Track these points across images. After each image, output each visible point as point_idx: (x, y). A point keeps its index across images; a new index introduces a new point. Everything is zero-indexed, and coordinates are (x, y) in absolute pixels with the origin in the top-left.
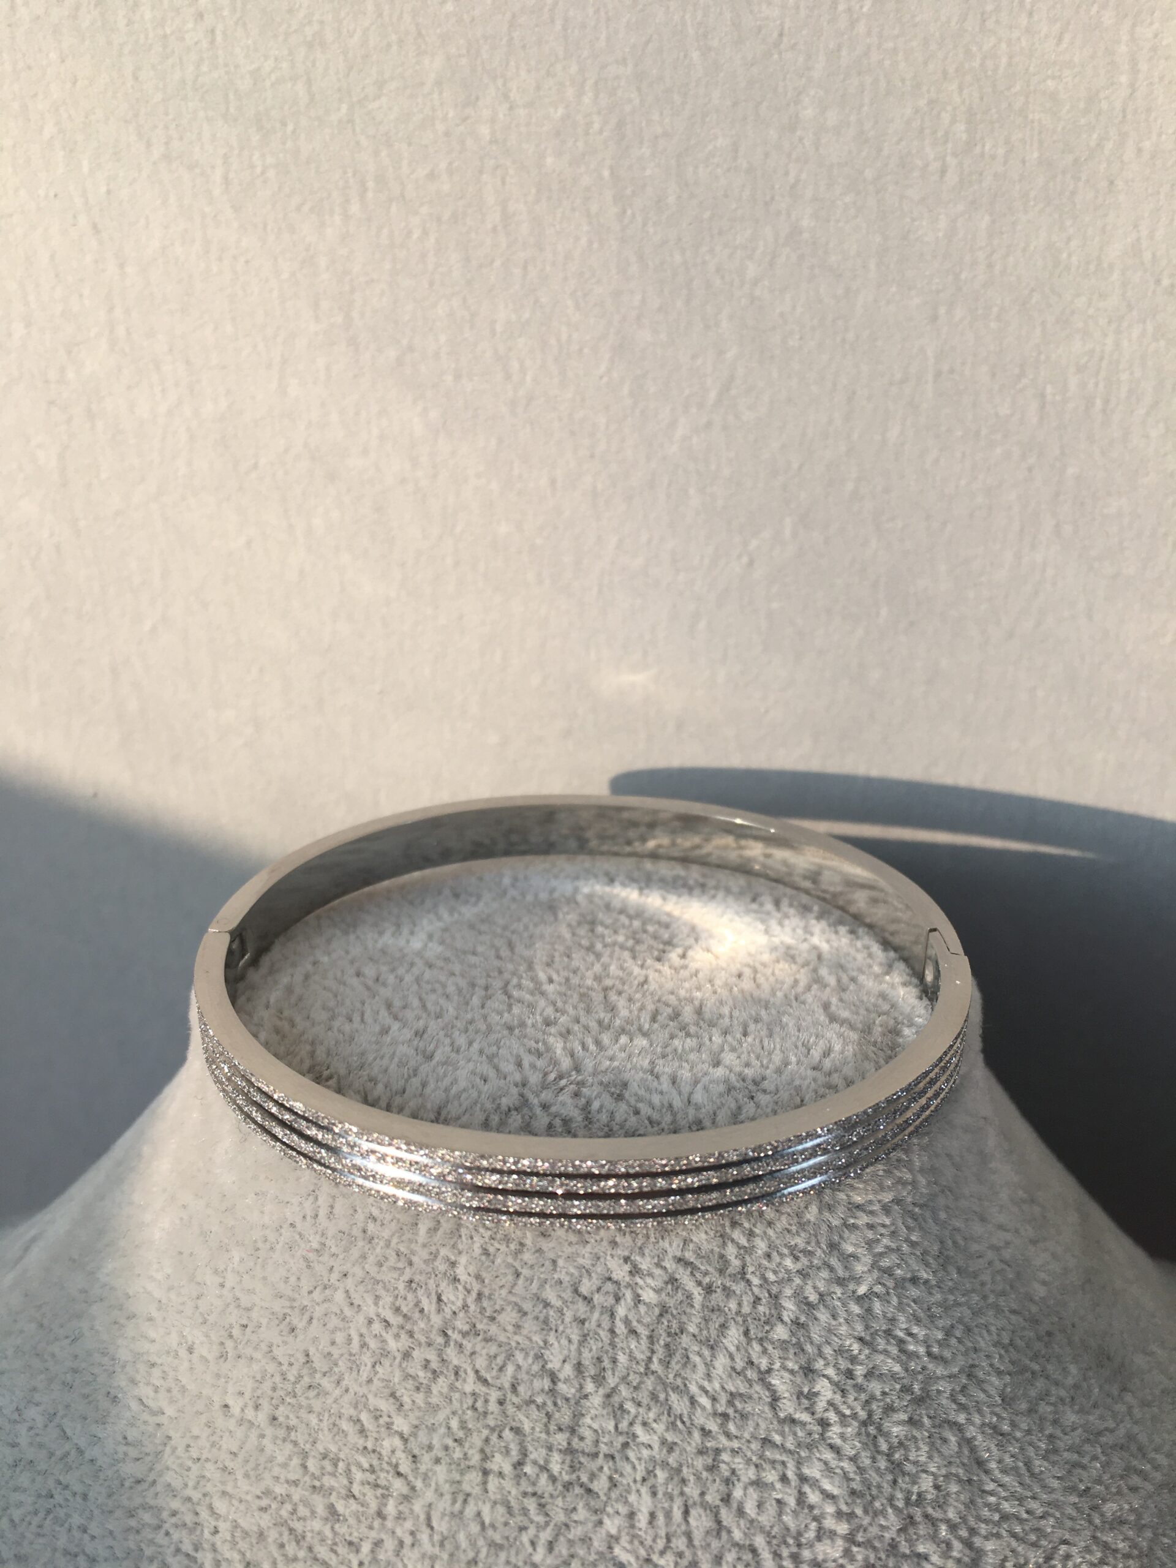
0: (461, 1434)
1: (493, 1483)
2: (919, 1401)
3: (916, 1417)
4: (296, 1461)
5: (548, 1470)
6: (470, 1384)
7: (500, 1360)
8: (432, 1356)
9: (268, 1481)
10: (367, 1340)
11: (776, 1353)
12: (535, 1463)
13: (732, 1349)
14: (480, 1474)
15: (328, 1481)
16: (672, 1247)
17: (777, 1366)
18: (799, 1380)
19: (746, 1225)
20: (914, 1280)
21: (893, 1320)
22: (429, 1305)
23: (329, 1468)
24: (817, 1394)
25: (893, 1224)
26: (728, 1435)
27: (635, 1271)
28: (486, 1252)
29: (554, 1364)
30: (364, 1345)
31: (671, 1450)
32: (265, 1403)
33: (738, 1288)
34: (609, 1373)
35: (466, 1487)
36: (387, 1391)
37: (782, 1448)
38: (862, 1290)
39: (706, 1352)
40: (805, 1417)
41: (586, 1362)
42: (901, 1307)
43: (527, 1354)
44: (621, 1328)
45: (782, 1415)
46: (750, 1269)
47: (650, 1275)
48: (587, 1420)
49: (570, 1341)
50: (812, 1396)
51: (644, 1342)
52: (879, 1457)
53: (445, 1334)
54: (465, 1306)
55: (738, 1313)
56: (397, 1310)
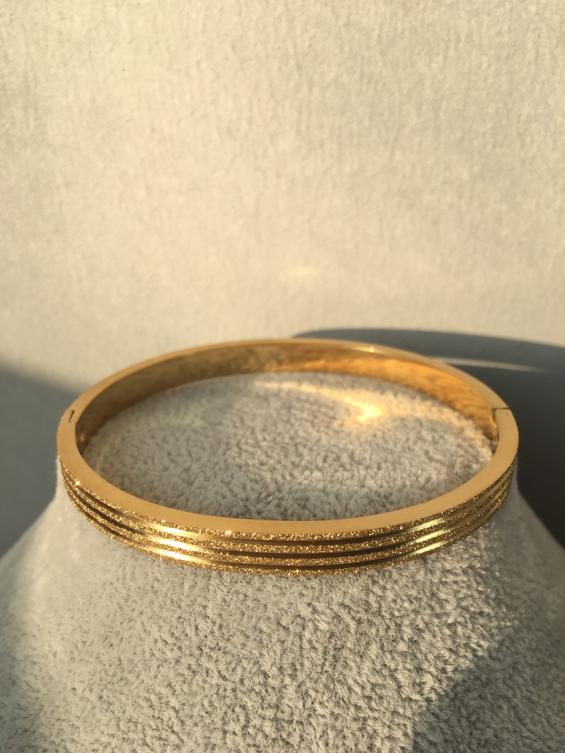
0: (210, 709)
1: (229, 738)
2: (485, 685)
3: (483, 695)
4: (113, 723)
5: (262, 731)
6: (215, 680)
7: (233, 665)
8: (192, 662)
9: (97, 735)
10: (154, 652)
11: (399, 659)
12: (255, 727)
13: (373, 657)
14: (222, 733)
15: (131, 736)
16: (337, 597)
17: (400, 667)
18: (414, 675)
19: (382, 583)
20: (481, 614)
21: (469, 637)
22: (191, 631)
23: (133, 727)
24: (424, 683)
25: (468, 581)
26: (372, 709)
27: (315, 611)
28: (225, 601)
29: (266, 667)
30: (153, 655)
31: (336, 718)
32: (95, 688)
33: (377, 620)
34: (299, 673)
35: (213, 741)
36: (166, 683)
37: (405, 717)
38: (450, 621)
39: (358, 660)
40: (417, 697)
41: (285, 666)
42: (473, 630)
43: (249, 662)
44: (306, 645)
45: (404, 696)
46: (384, 609)
47: (324, 613)
48: (286, 701)
50: (421, 684)
51: (321, 654)
52: (462, 719)
53: (201, 650)
54: (212, 632)
55: (377, 635)
56: (173, 634)
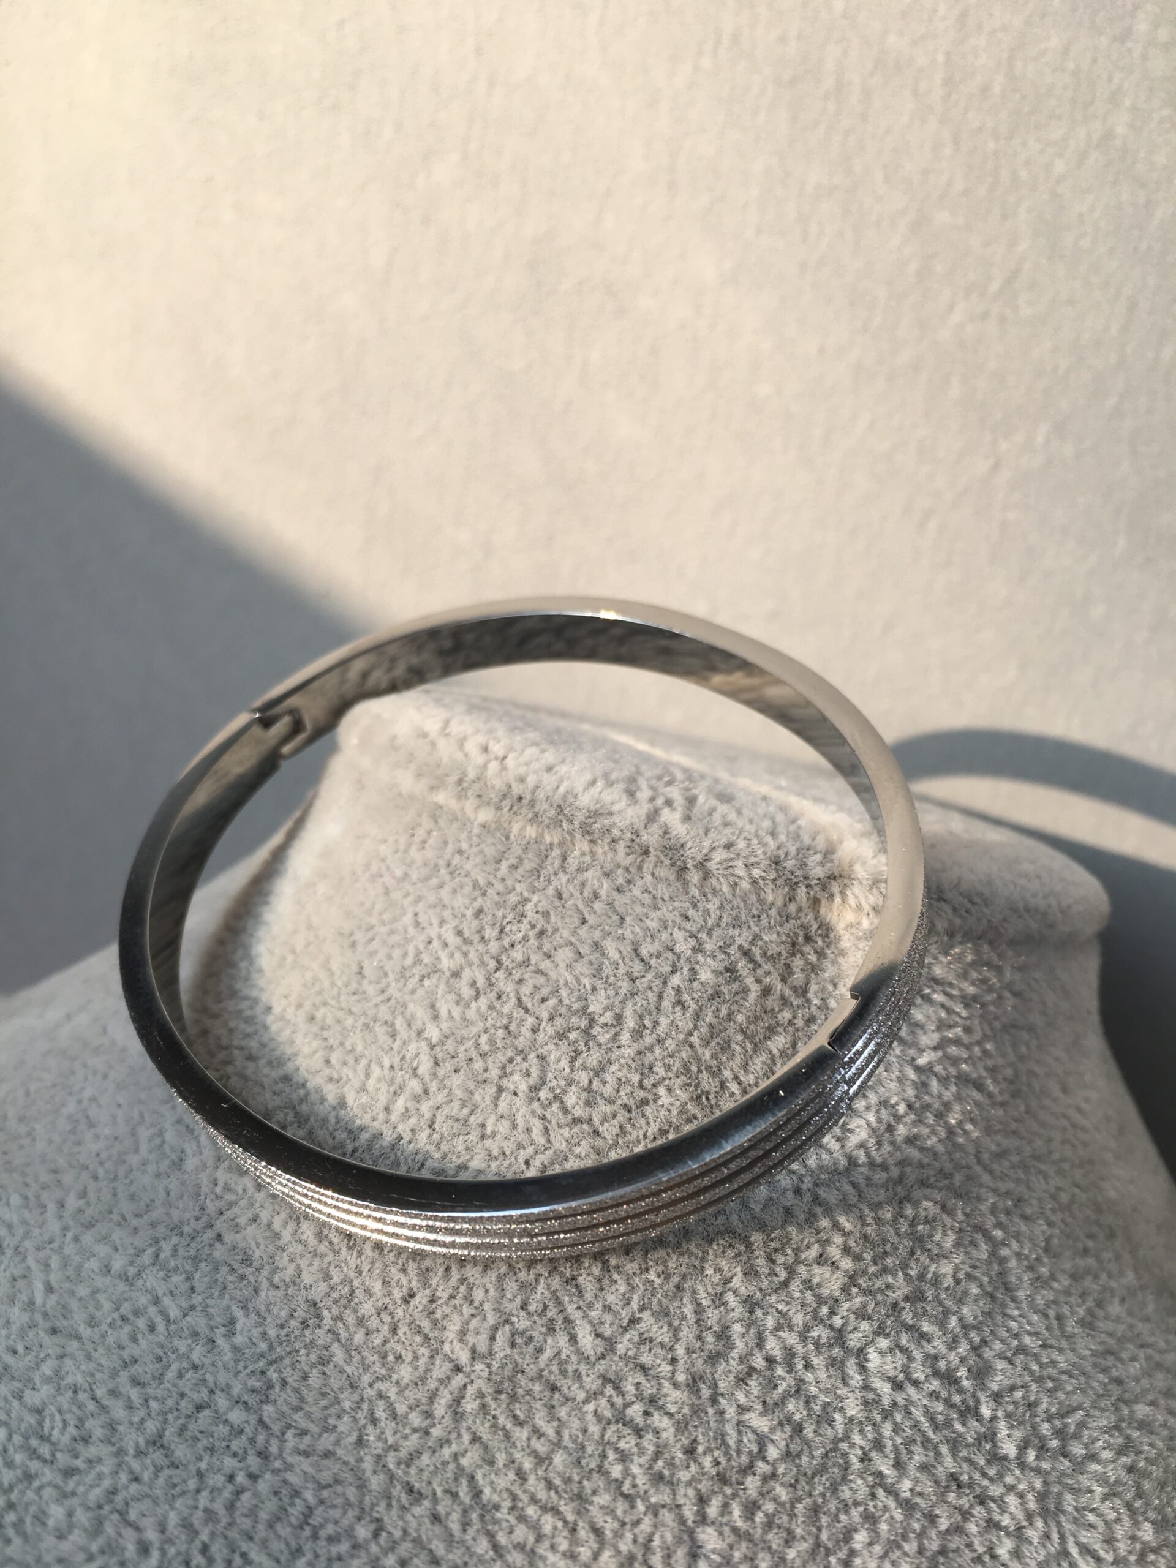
49: (617, 994)
